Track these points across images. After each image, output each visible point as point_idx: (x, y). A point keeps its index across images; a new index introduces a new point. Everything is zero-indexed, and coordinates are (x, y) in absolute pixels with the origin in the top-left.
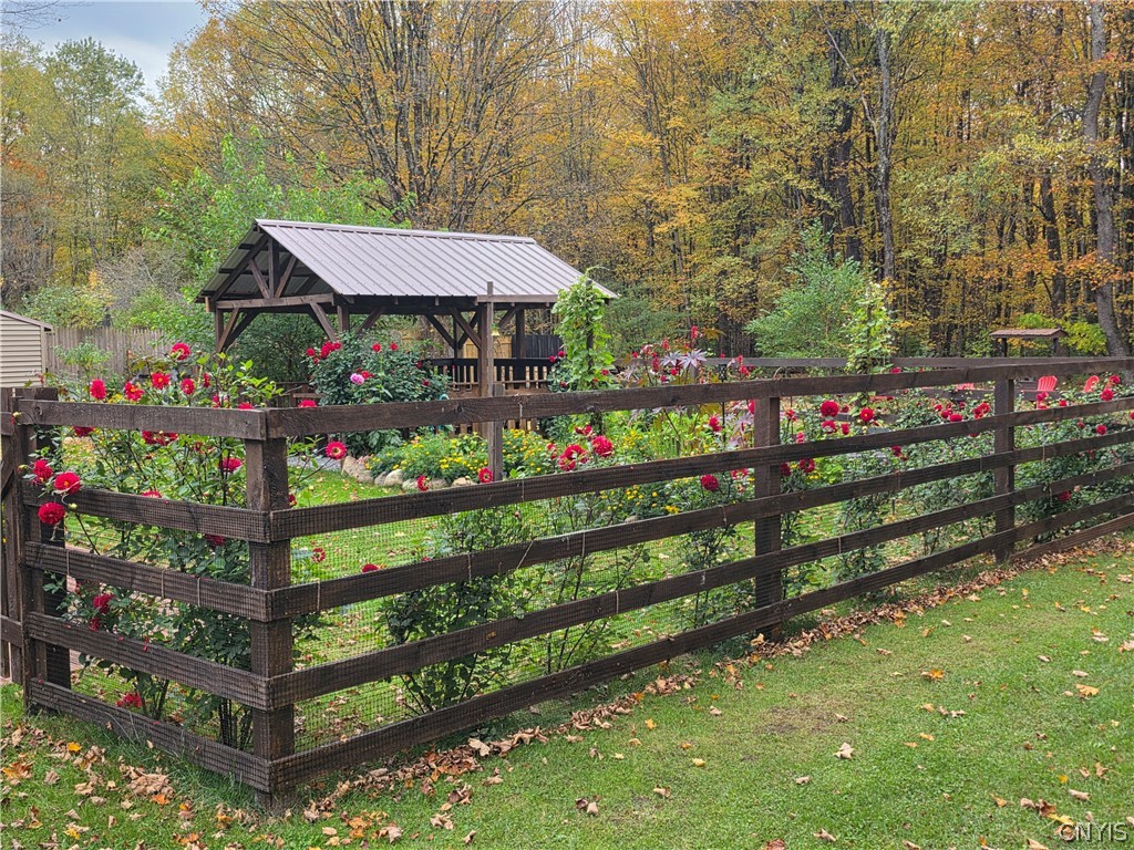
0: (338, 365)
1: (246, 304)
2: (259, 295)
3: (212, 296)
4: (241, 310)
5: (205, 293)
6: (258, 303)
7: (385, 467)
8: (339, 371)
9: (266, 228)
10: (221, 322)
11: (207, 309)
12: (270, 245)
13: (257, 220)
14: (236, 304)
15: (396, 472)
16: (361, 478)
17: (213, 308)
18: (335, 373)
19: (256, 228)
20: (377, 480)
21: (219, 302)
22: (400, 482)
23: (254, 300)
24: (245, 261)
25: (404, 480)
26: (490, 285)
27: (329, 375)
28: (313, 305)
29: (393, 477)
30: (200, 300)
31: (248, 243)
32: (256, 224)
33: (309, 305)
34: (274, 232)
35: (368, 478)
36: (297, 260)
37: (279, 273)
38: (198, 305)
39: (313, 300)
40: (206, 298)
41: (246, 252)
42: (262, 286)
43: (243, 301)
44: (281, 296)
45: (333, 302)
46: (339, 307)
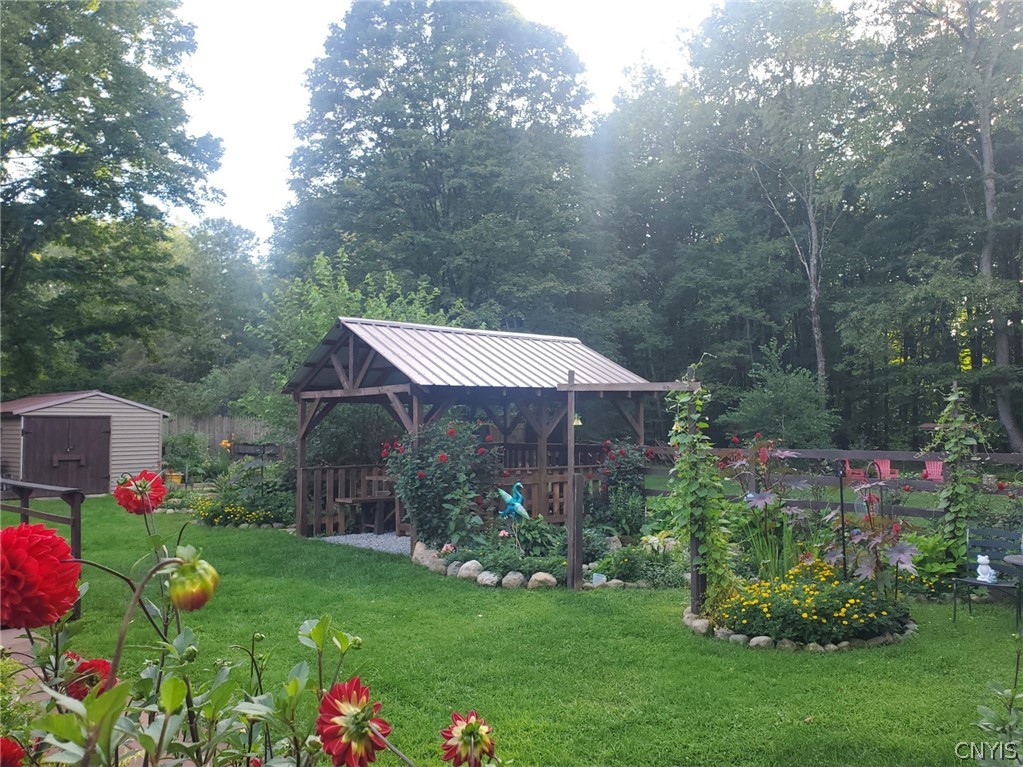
1: (327, 394)
2: (340, 386)
3: (296, 388)
4: (323, 400)
5: (290, 386)
6: (338, 393)
9: (349, 325)
10: (303, 410)
11: (292, 399)
12: (351, 341)
13: (340, 318)
14: (317, 395)
15: (472, 564)
16: (433, 567)
17: (297, 398)
19: (340, 326)
20: (450, 571)
21: (303, 393)
22: (475, 575)
23: (334, 391)
24: (327, 356)
25: (480, 572)
26: (571, 374)
28: (390, 395)
29: (467, 568)
30: (285, 391)
31: (331, 338)
32: (339, 321)
33: (386, 395)
34: (354, 328)
35: (442, 567)
36: (377, 353)
37: (358, 367)
39: (390, 390)
40: (291, 390)
41: (329, 347)
42: (342, 379)
43: (323, 392)
44: (360, 387)
45: (409, 392)
46: (414, 397)
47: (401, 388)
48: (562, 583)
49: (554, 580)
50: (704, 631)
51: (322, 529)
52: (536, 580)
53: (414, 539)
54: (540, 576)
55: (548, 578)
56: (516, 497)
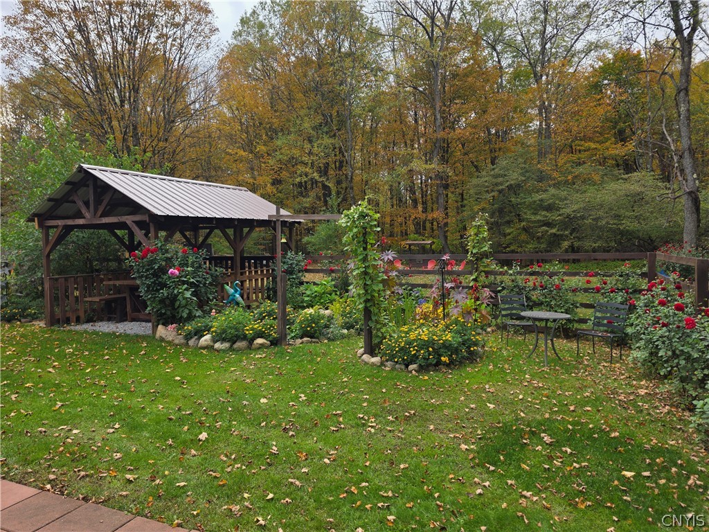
0: (155, 263)
1: (70, 222)
2: (79, 215)
3: (41, 218)
4: (66, 226)
5: (35, 215)
6: (80, 221)
7: (199, 333)
8: (156, 267)
9: (90, 170)
10: (47, 235)
11: (37, 227)
12: (91, 183)
13: (82, 165)
14: (60, 223)
15: (208, 337)
16: (177, 342)
17: (41, 225)
18: (153, 268)
19: (81, 169)
20: (191, 342)
21: (46, 222)
22: (212, 344)
23: (76, 220)
24: (69, 193)
25: (215, 342)
27: (147, 270)
28: (129, 222)
29: (205, 340)
30: (30, 220)
31: (73, 180)
32: (82, 167)
33: (125, 222)
35: (183, 341)
37: (98, 202)
38: (30, 224)
39: (129, 219)
40: (36, 219)
41: (71, 187)
42: (84, 210)
43: (66, 221)
44: (100, 217)
45: (148, 220)
46: (151, 224)
47: (138, 218)
48: (274, 343)
49: (269, 343)
50: (379, 364)
51: (68, 321)
52: (257, 344)
53: (155, 324)
54: (260, 341)
55: (265, 341)
56: (236, 291)
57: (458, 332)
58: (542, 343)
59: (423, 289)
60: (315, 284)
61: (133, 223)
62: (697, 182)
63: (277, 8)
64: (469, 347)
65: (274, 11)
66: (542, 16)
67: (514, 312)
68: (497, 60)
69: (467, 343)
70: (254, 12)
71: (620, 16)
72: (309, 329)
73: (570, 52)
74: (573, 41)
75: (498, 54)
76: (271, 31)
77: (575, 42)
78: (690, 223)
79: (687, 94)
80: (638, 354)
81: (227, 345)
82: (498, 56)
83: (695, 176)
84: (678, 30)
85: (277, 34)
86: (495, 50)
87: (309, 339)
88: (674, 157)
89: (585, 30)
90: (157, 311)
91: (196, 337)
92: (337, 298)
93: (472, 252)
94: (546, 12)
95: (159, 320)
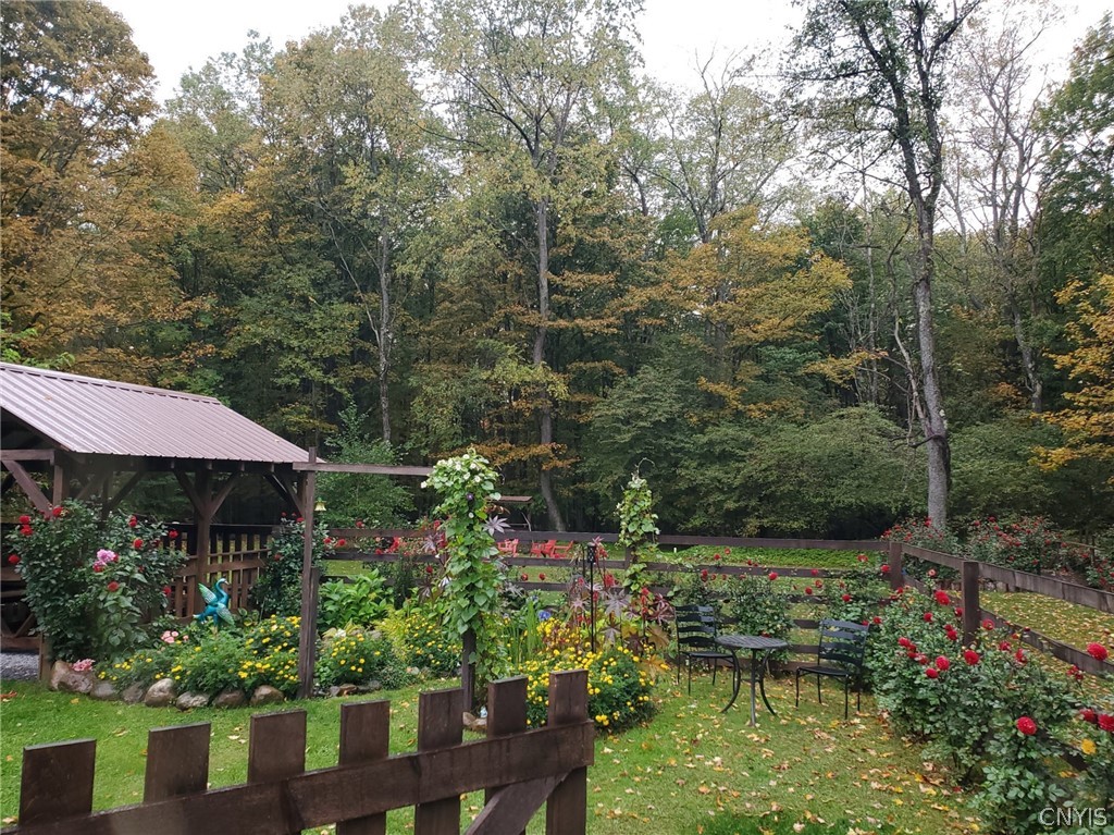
7: (147, 677)
15: (164, 683)
16: (98, 692)
22: (173, 696)
25: (179, 692)
29: (160, 690)
39: (8, 456)
45: (52, 462)
46: (56, 468)
47: (28, 455)
48: (291, 693)
49: (280, 693)
52: (261, 695)
53: (47, 657)
54: (265, 690)
55: (275, 690)
56: (220, 596)
57: (618, 672)
58: (746, 686)
59: (543, 592)
60: (347, 581)
61: (16, 464)
62: (945, 422)
63: (255, 66)
64: (635, 697)
65: (249, 71)
66: (712, 139)
67: (695, 634)
68: (639, 197)
69: (633, 690)
70: (209, 67)
71: (831, 162)
72: (353, 668)
73: (754, 198)
74: (760, 183)
75: (641, 188)
76: (243, 105)
77: (763, 183)
78: (937, 487)
79: (928, 287)
80: (886, 703)
81: (201, 699)
82: (641, 191)
83: (942, 413)
84: (915, 191)
85: (252, 110)
86: (637, 181)
87: (352, 686)
88: (913, 381)
89: (776, 167)
90: (58, 634)
91: (141, 683)
92: (390, 609)
93: (627, 531)
94: (718, 133)
95: (56, 652)
